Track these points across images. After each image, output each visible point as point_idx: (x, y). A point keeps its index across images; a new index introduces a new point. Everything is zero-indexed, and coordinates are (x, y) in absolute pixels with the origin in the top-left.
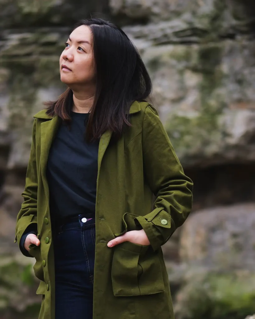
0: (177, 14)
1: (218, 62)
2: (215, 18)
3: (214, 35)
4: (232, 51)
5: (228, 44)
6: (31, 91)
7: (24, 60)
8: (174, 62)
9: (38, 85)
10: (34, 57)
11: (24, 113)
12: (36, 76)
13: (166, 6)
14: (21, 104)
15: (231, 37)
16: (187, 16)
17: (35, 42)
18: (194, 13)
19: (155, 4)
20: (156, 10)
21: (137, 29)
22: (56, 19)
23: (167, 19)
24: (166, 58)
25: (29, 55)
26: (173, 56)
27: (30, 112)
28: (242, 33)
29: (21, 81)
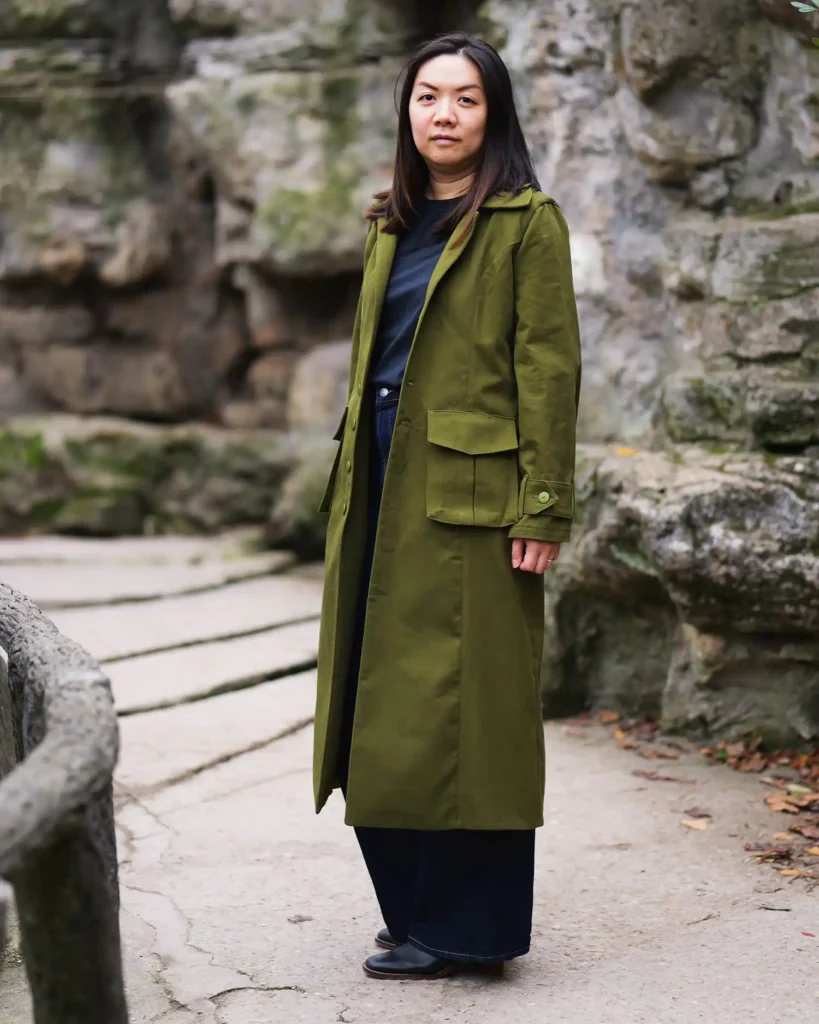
0: (285, 22)
1: (352, 102)
2: (348, 30)
3: (345, 58)
4: (375, 85)
5: (368, 72)
6: (35, 147)
7: (26, 96)
8: (279, 101)
9: (48, 137)
10: (40, 91)
11: (25, 184)
12: (45, 122)
13: (266, 9)
14: (19, 169)
15: (374, 60)
16: (301, 25)
17: (42, 64)
18: (313, 21)
19: (249, 5)
20: (250, 14)
21: (217, 45)
22: (76, 26)
23: (268, 30)
24: (265, 95)
25: (31, 85)
26: (279, 90)
27: (33, 183)
28: (393, 54)
29: (18, 130)
